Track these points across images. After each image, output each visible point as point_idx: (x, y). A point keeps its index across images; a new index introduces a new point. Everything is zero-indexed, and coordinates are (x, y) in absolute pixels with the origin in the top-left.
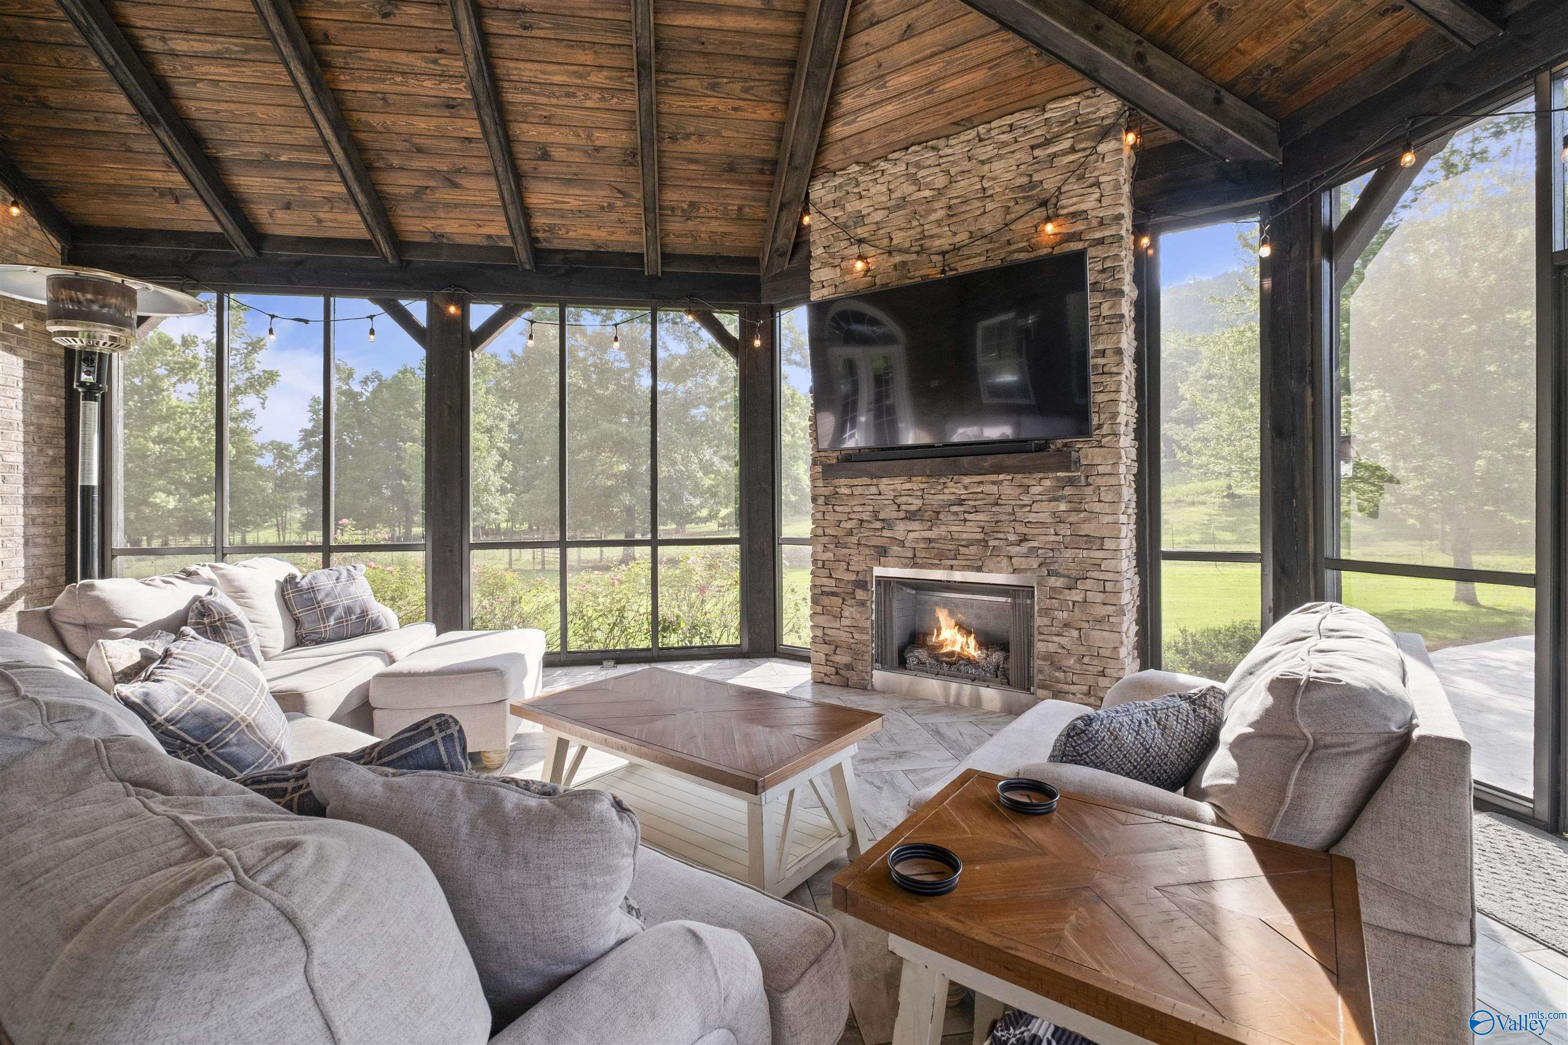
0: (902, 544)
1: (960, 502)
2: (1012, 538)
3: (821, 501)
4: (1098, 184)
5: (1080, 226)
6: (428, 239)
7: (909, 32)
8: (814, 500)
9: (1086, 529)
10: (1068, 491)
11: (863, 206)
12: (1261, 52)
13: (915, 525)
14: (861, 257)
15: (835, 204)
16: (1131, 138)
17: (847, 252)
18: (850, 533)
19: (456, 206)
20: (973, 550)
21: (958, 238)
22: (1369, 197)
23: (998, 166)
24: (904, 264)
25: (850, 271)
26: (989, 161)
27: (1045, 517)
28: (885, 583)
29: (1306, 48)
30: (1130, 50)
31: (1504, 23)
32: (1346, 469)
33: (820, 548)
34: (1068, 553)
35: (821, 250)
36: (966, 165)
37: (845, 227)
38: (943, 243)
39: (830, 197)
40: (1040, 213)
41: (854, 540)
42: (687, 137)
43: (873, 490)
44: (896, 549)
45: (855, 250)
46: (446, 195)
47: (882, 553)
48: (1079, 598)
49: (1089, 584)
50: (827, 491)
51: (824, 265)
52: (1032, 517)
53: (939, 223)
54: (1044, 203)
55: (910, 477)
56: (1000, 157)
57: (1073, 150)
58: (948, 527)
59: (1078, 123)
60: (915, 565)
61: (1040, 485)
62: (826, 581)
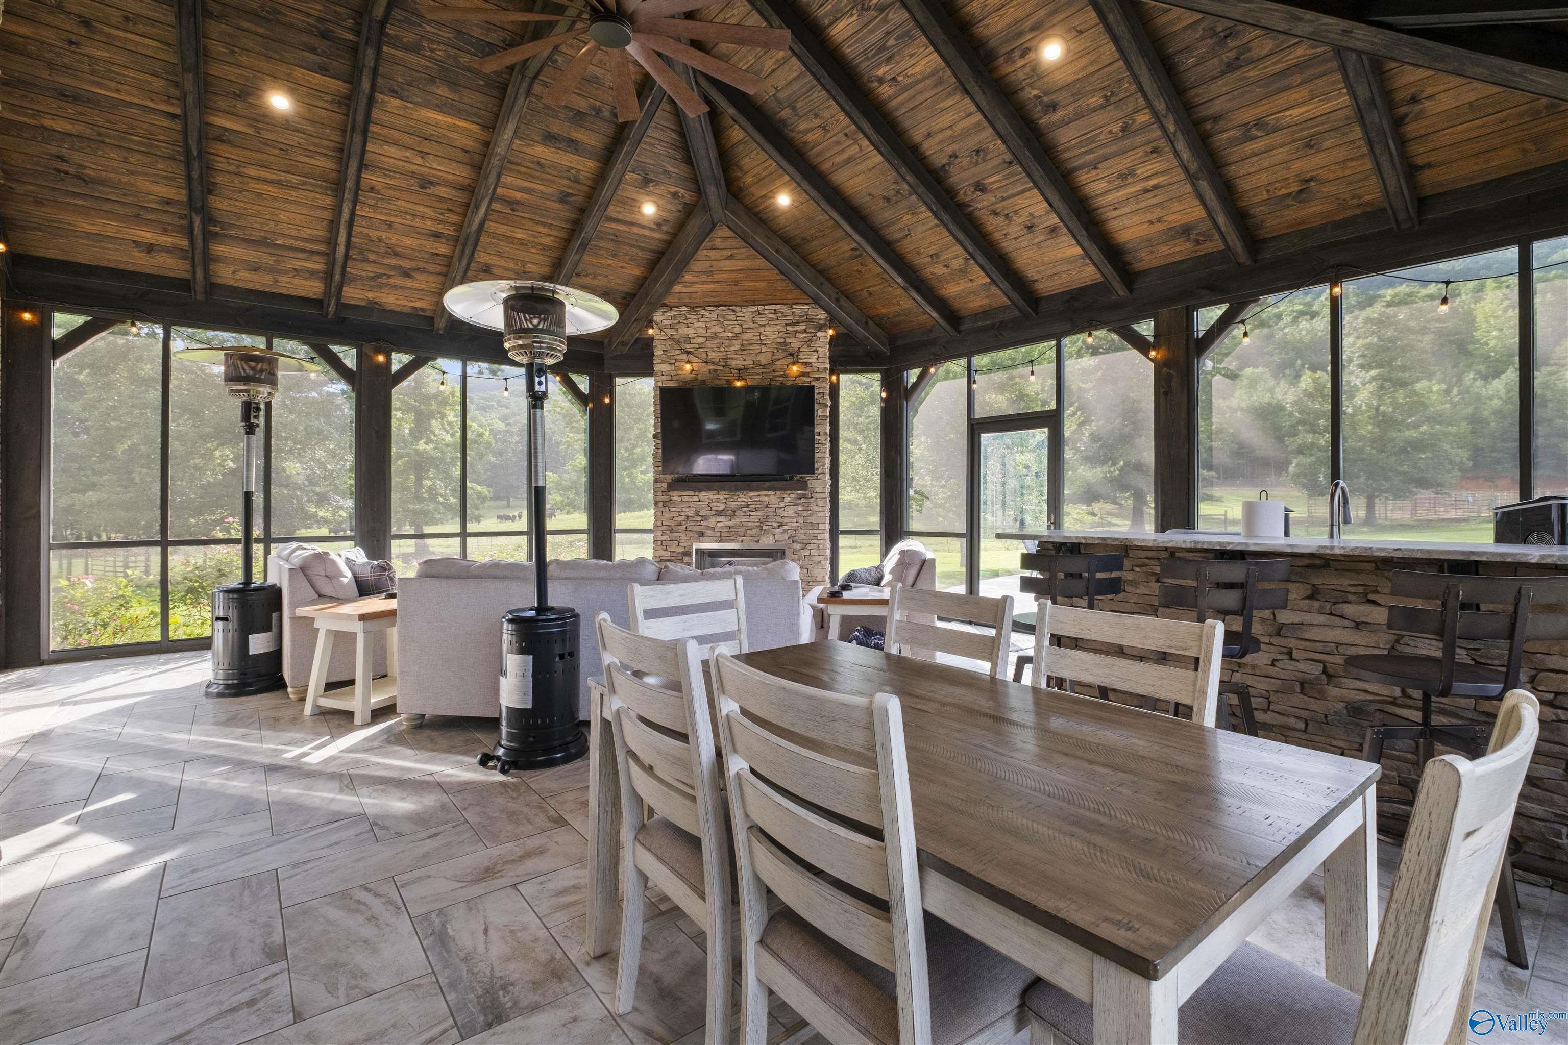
0: (713, 529)
1: (748, 506)
2: (775, 524)
3: (661, 504)
4: (816, 351)
5: (808, 370)
6: (363, 304)
7: (732, 257)
8: (656, 503)
9: (811, 519)
10: (803, 500)
11: (690, 332)
12: (884, 311)
13: (722, 519)
14: (689, 362)
15: (671, 327)
16: (831, 332)
17: (679, 357)
18: (680, 524)
19: (401, 287)
20: (754, 531)
21: (746, 363)
22: (921, 377)
23: (767, 329)
24: (715, 370)
25: (681, 369)
26: (764, 326)
27: (791, 513)
28: (700, 552)
29: (899, 315)
30: (834, 296)
31: (959, 332)
32: (911, 492)
33: (660, 533)
34: (802, 532)
35: (661, 352)
36: (752, 325)
37: (678, 342)
38: (739, 363)
39: (668, 322)
40: (790, 359)
41: (683, 528)
42: (587, 275)
43: (696, 498)
44: (709, 532)
45: (685, 356)
46: (398, 281)
47: (701, 535)
48: (807, 553)
49: (812, 546)
50: (665, 498)
51: (664, 362)
52: (785, 514)
53: (736, 352)
54: (791, 355)
55: (718, 491)
56: (770, 325)
57: (805, 331)
58: (741, 519)
59: (808, 320)
60: (721, 541)
61: (790, 497)
62: (663, 553)
